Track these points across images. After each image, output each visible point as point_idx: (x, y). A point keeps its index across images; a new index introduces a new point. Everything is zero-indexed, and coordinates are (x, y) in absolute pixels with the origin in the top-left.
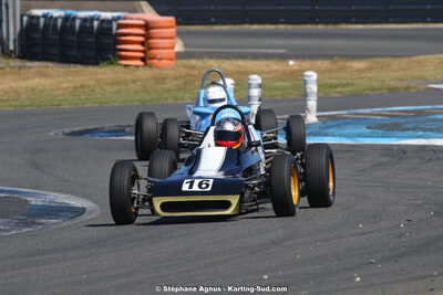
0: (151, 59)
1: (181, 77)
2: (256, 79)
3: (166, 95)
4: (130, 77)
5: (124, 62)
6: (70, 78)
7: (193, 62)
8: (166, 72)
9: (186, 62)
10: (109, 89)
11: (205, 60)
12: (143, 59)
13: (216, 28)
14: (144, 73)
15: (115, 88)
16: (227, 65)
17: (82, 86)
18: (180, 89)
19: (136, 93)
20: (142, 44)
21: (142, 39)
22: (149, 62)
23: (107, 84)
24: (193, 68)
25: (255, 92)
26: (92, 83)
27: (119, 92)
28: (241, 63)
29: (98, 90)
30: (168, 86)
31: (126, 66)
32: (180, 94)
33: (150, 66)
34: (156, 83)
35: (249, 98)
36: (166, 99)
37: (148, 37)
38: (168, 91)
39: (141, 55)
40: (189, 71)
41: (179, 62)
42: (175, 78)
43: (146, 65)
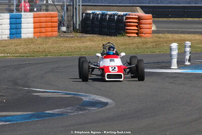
0: (141, 33)
1: (154, 42)
2: (188, 43)
3: (147, 50)
4: (131, 42)
5: (128, 35)
7: (160, 35)
8: (148, 39)
9: (157, 35)
10: (121, 47)
11: (166, 34)
12: (137, 34)
13: (171, 19)
14: (137, 40)
15: (124, 47)
16: (176, 36)
18: (154, 47)
19: (134, 49)
20: (137, 26)
21: (137, 24)
22: (140, 35)
23: (120, 45)
24: (160, 38)
25: (188, 49)
27: (126, 48)
28: (182, 35)
30: (148, 46)
31: (129, 36)
33: (141, 37)
35: (185, 52)
36: (147, 52)
37: (139, 23)
38: (148, 48)
39: (137, 31)
40: (158, 39)
41: (154, 35)
42: (152, 42)
43: (138, 36)
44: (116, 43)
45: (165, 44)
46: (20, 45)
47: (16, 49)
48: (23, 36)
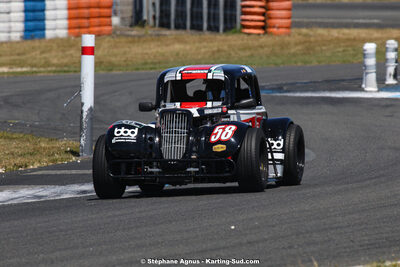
0: (270, 27)
2: (392, 44)
4: (256, 43)
5: (246, 31)
6: (205, 44)
7: (304, 31)
10: (242, 54)
11: (314, 29)
12: (263, 28)
14: (264, 39)
15: (248, 53)
17: (219, 51)
18: (305, 54)
19: (268, 57)
20: (263, 14)
21: (262, 10)
22: (268, 30)
23: (239, 50)
25: (392, 55)
26: (225, 48)
27: (252, 56)
28: (346, 31)
29: (233, 53)
30: (293, 51)
31: (249, 34)
32: (307, 58)
33: (271, 34)
34: (282, 48)
36: (296, 62)
38: (294, 55)
39: (262, 24)
42: (296, 44)
43: (266, 33)
44: (230, 46)
45: (324, 48)
46: (50, 51)
47: (45, 58)
48: (49, 34)
